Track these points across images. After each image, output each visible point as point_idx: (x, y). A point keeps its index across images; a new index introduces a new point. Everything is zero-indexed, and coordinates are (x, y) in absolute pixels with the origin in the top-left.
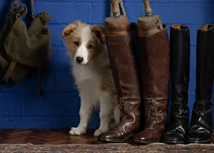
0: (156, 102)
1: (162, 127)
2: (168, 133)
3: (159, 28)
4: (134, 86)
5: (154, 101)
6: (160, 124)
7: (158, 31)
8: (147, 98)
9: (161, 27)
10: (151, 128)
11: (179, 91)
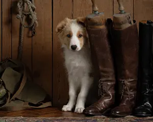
0: (128, 82)
1: (133, 103)
2: (138, 108)
3: (130, 23)
4: (110, 70)
5: (126, 82)
6: (131, 100)
7: (130, 25)
8: (121, 80)
9: (132, 22)
10: (124, 104)
11: (147, 74)
